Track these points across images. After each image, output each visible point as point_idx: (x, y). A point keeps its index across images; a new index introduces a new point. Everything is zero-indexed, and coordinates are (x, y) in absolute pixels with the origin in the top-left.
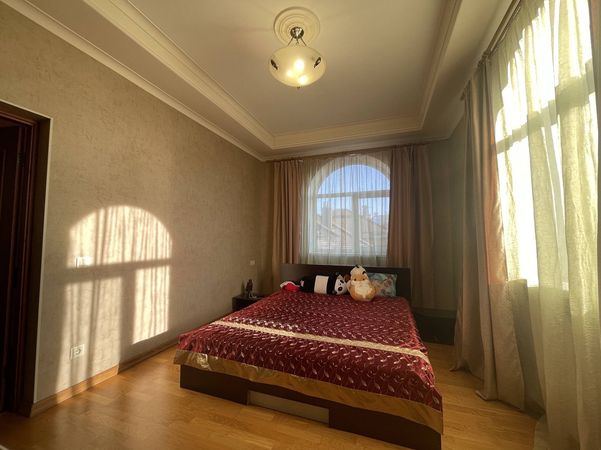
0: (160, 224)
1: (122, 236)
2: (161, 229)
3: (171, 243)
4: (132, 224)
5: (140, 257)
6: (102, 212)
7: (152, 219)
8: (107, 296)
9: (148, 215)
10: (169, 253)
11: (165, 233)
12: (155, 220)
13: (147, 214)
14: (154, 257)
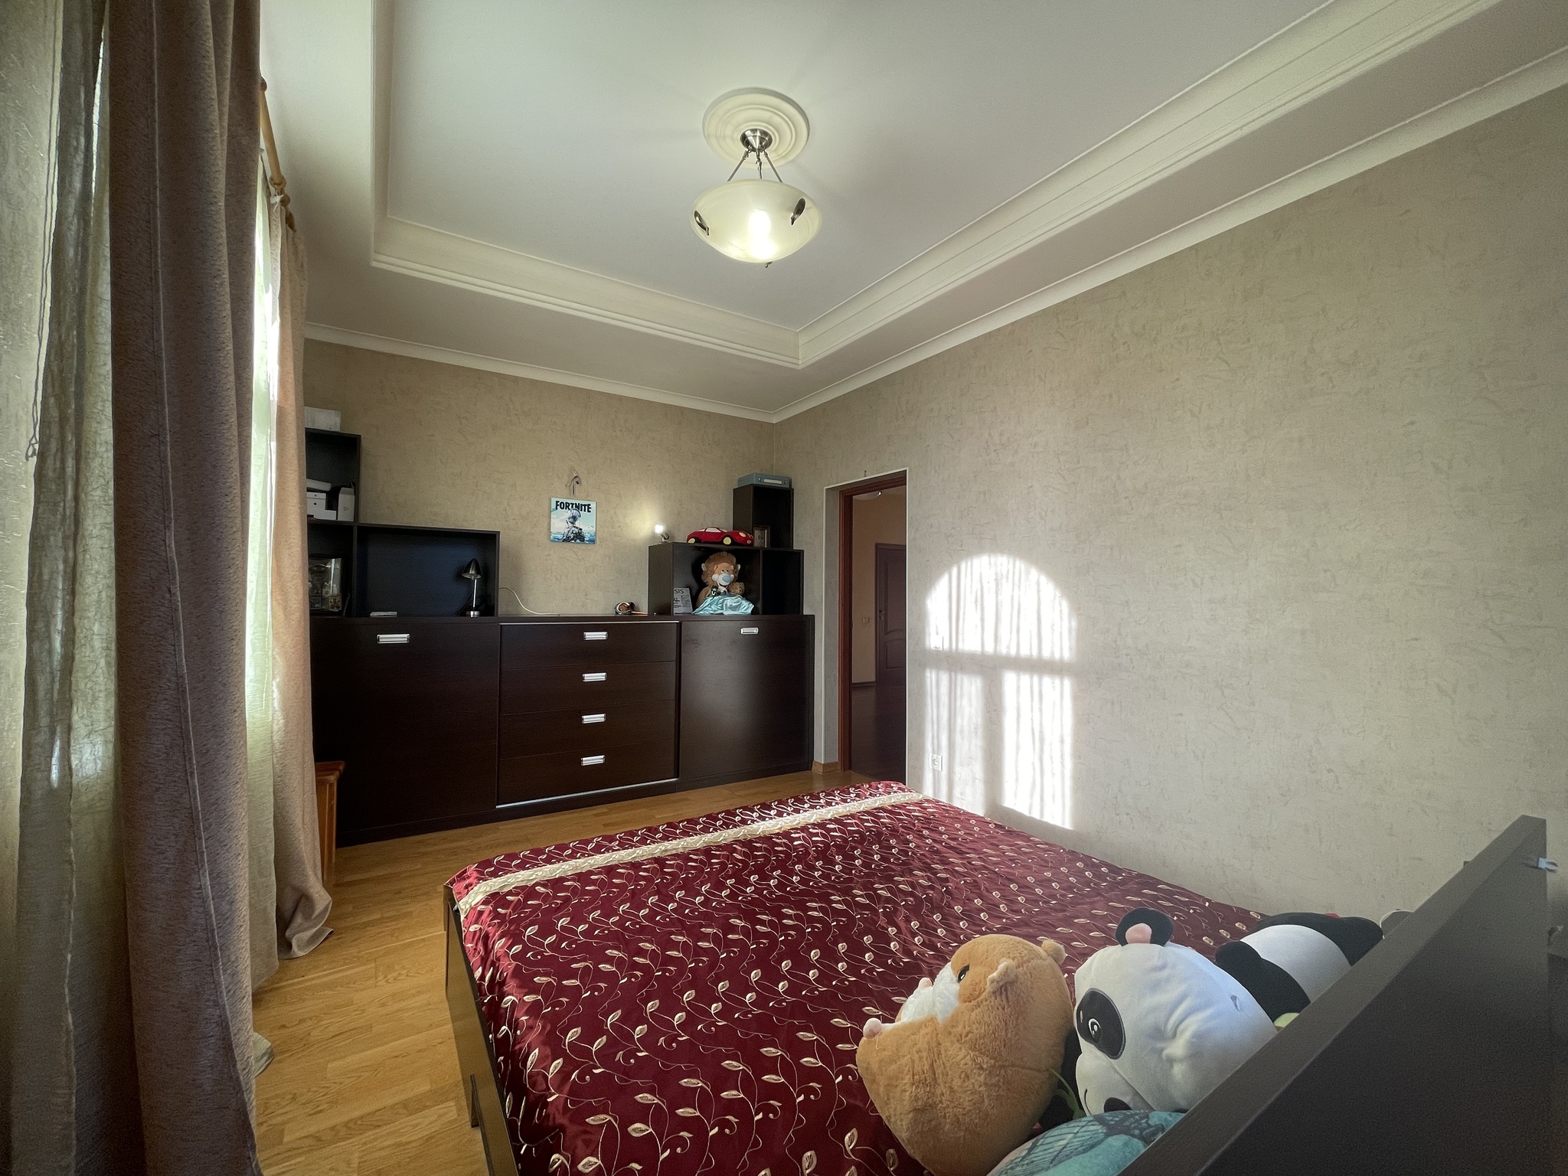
0: (1043, 579)
1: (979, 607)
2: (1049, 589)
3: (1074, 624)
4: (993, 585)
5: (1008, 647)
6: (955, 571)
7: (1028, 573)
8: (965, 702)
9: (1020, 565)
10: (1071, 649)
11: (1057, 599)
12: (1034, 573)
13: (1018, 563)
14: (1035, 653)
